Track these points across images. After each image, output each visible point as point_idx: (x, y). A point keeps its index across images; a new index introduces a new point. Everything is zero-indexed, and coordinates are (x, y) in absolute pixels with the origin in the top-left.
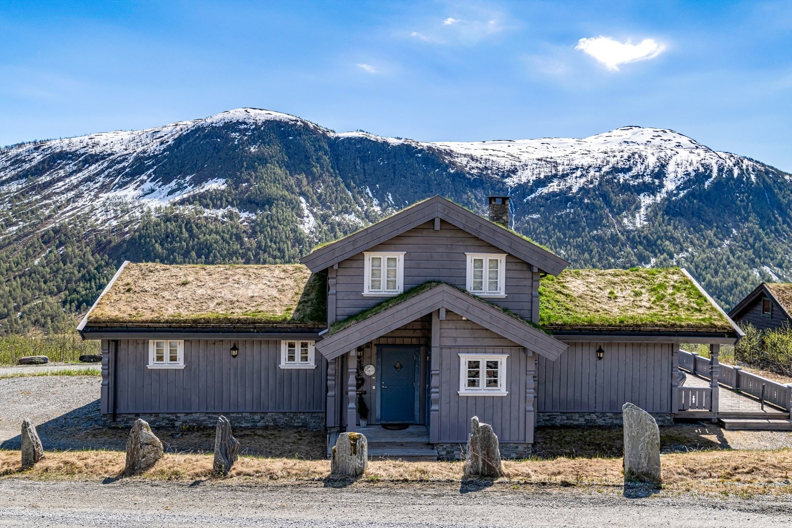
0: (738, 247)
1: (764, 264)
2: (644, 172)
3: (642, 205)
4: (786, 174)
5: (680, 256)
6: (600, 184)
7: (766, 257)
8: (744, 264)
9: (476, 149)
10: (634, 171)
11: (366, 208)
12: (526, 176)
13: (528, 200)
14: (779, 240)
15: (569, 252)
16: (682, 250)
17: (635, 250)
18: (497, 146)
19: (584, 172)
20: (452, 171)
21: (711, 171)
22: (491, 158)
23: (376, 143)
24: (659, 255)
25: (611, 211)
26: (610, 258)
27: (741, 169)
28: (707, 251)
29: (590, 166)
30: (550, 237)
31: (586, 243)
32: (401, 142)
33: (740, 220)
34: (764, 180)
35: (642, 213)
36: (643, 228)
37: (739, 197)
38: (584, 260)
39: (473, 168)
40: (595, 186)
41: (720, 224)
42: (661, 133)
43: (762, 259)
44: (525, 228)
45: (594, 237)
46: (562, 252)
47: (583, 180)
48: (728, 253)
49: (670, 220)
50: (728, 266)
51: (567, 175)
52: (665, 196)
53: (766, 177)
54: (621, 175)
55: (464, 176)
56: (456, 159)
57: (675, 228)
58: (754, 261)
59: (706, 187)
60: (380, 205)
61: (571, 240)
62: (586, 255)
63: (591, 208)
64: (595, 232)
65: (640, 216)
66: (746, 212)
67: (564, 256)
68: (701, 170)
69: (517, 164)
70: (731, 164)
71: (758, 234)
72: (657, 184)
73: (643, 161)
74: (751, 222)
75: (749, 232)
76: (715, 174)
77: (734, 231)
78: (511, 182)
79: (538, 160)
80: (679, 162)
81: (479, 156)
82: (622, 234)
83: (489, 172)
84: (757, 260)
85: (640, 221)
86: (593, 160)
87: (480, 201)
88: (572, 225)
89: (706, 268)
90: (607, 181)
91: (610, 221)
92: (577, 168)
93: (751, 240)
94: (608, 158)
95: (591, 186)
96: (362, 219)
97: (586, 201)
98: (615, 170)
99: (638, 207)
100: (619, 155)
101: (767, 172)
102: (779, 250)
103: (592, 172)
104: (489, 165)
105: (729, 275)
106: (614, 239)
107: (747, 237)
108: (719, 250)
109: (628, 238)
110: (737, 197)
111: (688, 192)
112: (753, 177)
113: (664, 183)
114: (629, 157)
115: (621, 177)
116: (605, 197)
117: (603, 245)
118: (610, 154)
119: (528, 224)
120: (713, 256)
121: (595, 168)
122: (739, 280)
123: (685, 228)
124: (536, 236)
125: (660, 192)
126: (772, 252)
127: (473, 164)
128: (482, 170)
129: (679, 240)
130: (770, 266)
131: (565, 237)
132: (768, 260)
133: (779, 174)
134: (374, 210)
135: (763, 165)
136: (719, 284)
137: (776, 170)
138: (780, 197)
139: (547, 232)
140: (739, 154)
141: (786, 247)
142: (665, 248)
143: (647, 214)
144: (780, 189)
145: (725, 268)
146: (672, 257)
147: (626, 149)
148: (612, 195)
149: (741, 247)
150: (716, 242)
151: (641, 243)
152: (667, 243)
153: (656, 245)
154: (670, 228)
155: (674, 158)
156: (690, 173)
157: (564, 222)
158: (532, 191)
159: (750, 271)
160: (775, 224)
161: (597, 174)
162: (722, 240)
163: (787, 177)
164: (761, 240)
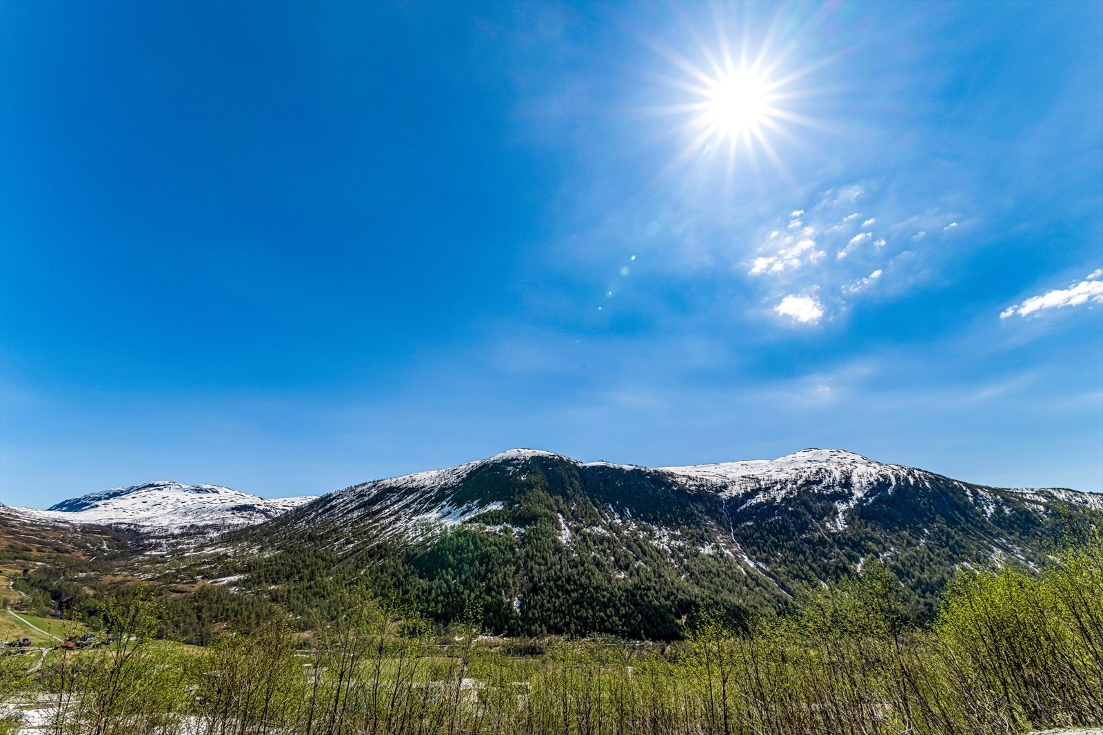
0: (934, 545)
1: (963, 560)
2: (833, 483)
3: (839, 510)
4: (954, 481)
5: (885, 555)
6: (799, 494)
7: (962, 554)
8: (945, 560)
9: (691, 471)
10: (825, 483)
11: (609, 521)
12: (736, 490)
13: (741, 510)
14: (969, 537)
15: (786, 554)
16: (885, 549)
17: (843, 551)
18: (707, 469)
19: (783, 485)
20: (675, 489)
21: (890, 480)
22: (704, 477)
23: (614, 469)
24: (866, 554)
25: (814, 517)
26: (823, 559)
27: (914, 477)
28: (908, 549)
29: (787, 480)
30: (766, 541)
31: (798, 546)
32: (633, 467)
33: (929, 521)
34: (937, 485)
35: (841, 518)
36: (845, 530)
37: (921, 501)
38: (800, 561)
39: (691, 486)
40: (795, 496)
41: (912, 525)
42: (836, 453)
43: (960, 555)
44: (743, 534)
45: (804, 540)
46: (779, 554)
47: (784, 492)
48: (928, 551)
49: (866, 523)
50: (931, 563)
51: (769, 488)
52: (857, 502)
53: (938, 483)
54: (815, 487)
55: (686, 492)
56: (677, 479)
57: (874, 530)
58: (953, 557)
59: (890, 493)
60: (621, 518)
61: (785, 543)
62: (801, 557)
63: (795, 514)
64: (804, 536)
65: (839, 520)
66: (931, 514)
67: (782, 558)
68: (881, 479)
69: (727, 481)
70: (905, 474)
71: (949, 533)
72: (847, 492)
73: (830, 474)
74: (939, 522)
75: (940, 531)
76: (894, 483)
77: (926, 531)
78: (724, 495)
79: (743, 477)
80: (860, 474)
81: (694, 476)
82: (829, 537)
83: (705, 488)
85: (841, 525)
86: (787, 475)
87: (701, 512)
88: (783, 530)
89: (912, 565)
90: (804, 491)
91: (815, 526)
92: (776, 483)
93: (944, 538)
94: (800, 474)
95: (792, 496)
96: (608, 530)
97: (790, 509)
98: (808, 483)
99: (836, 513)
100: (808, 471)
101: (938, 480)
102: (973, 547)
103: (790, 486)
104: (703, 482)
105: (935, 572)
106: (822, 542)
107: (939, 535)
108: (918, 548)
109: (834, 539)
111: (876, 498)
112: (927, 484)
113: (853, 491)
114: (817, 472)
115: (816, 489)
116: (805, 504)
117: (814, 547)
118: (800, 470)
119: (745, 530)
120: (914, 554)
121: (791, 482)
122: (946, 576)
123: (882, 530)
124: (754, 541)
125: (851, 499)
126: (966, 549)
127: (691, 482)
128: (699, 486)
129: (880, 540)
130: (968, 562)
131: (779, 541)
132: (967, 557)
133: (948, 481)
134: (616, 523)
135: (932, 474)
136: (928, 581)
137: (944, 477)
138: (956, 499)
139: (762, 537)
140: (909, 465)
141: (976, 543)
142: (870, 548)
143: (845, 519)
144: (954, 493)
145: (929, 565)
146: (878, 557)
147: (812, 467)
148: (811, 503)
150: (914, 541)
151: (847, 544)
152: (870, 543)
153: (860, 545)
154: (869, 529)
155: (855, 471)
156: (873, 483)
157: (776, 528)
158: (743, 502)
159: (953, 567)
160: (960, 524)
161: (794, 486)
162: (917, 539)
163: (956, 483)
164: (953, 538)
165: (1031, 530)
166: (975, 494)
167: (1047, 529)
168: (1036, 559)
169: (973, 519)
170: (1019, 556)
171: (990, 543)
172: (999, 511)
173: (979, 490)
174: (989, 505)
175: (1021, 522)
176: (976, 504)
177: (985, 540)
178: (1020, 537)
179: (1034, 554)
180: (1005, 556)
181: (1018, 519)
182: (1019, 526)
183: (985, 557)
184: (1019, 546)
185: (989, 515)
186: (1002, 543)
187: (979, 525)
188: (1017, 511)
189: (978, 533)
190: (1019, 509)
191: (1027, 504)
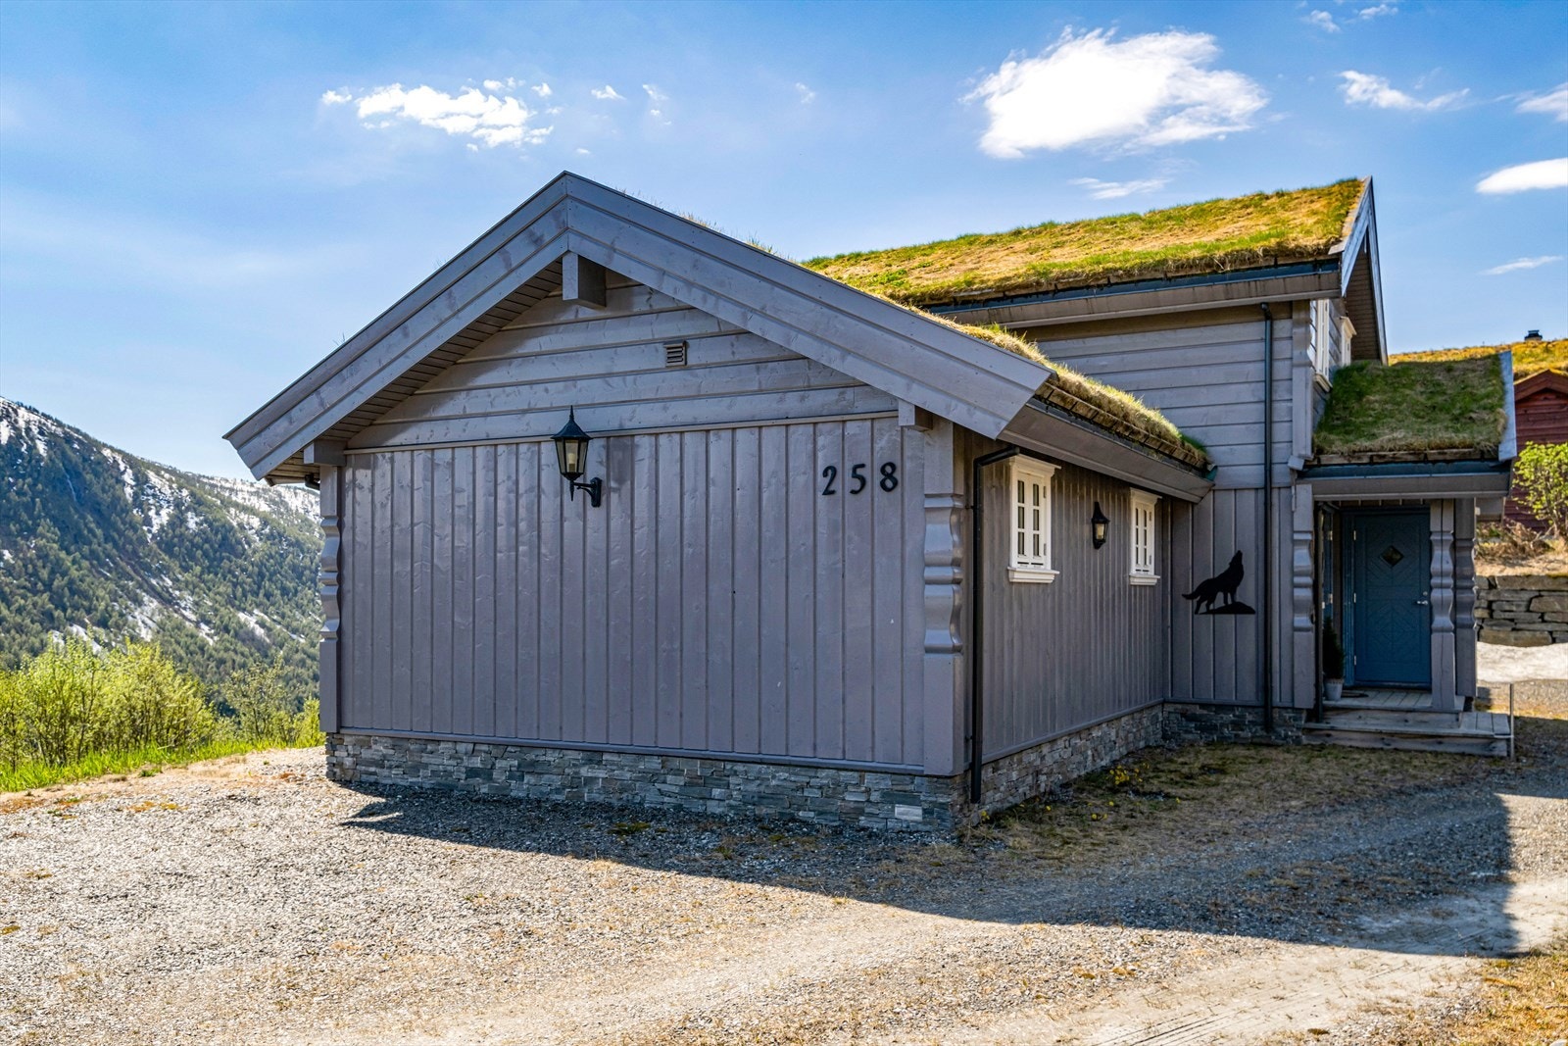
0: (18, 587)
1: (72, 621)
4: (105, 445)
7: (76, 608)
8: (33, 622)
14: (100, 573)
27: (14, 427)
33: (20, 533)
34: (64, 453)
37: (15, 484)
43: (69, 611)
53: (67, 447)
58: (51, 615)
66: (31, 517)
71: (58, 562)
74: (43, 536)
75: (39, 557)
77: (7, 555)
84: (57, 613)
93: (44, 574)
101: (69, 439)
102: (101, 593)
107: (34, 566)
110: (10, 485)
112: (41, 447)
126: (86, 597)
130: (84, 626)
132: (82, 613)
133: (90, 445)
135: (60, 424)
137: (86, 436)
138: (96, 489)
141: (112, 586)
144: (97, 475)
149: (24, 587)
159: (45, 636)
160: (90, 543)
163: (107, 453)
164: (64, 574)
165: (225, 564)
166: (141, 481)
167: (252, 564)
168: (216, 621)
169: (121, 534)
170: (187, 613)
171: (140, 587)
172: (178, 521)
173: (151, 474)
174: (161, 507)
175: (212, 546)
176: (138, 502)
177: (132, 579)
178: (200, 577)
179: (216, 610)
180: (161, 612)
181: (206, 541)
182: (205, 554)
183: (121, 615)
184: (192, 593)
185: (155, 530)
186: (163, 587)
187: (129, 547)
188: (210, 525)
189: (123, 564)
190: (215, 520)
191: (233, 511)
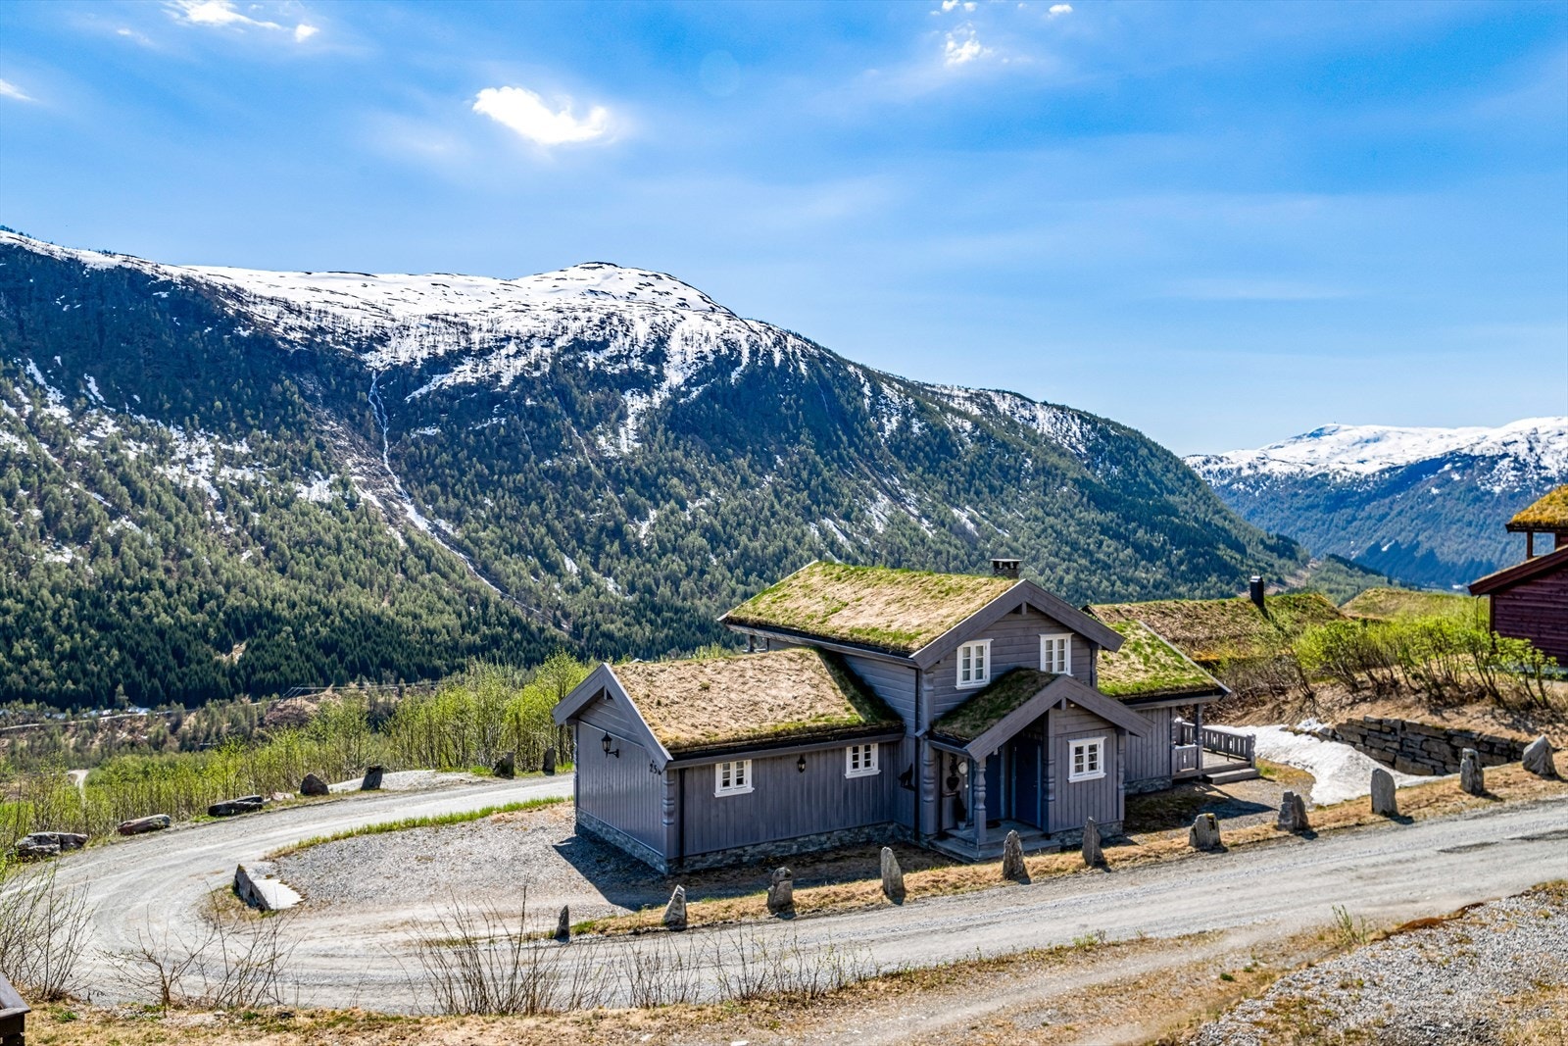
0: (786, 486)
1: (825, 514)
2: (630, 351)
3: (630, 411)
4: (850, 362)
5: (697, 505)
6: (553, 371)
7: (827, 503)
8: (796, 515)
9: (294, 287)
10: (613, 349)
11: (28, 409)
12: (407, 350)
13: (414, 399)
14: (845, 473)
15: (502, 502)
16: (699, 493)
17: (621, 496)
18: (339, 284)
19: (523, 347)
20: (245, 334)
21: (740, 353)
22: (330, 309)
23: (49, 259)
24: (662, 503)
25: (576, 423)
26: (577, 512)
27: (784, 351)
28: (739, 494)
29: (533, 336)
30: (463, 473)
31: (533, 484)
32: (117, 261)
33: (787, 441)
34: (819, 371)
35: (630, 427)
36: (633, 454)
37: (784, 400)
38: (531, 517)
39: (291, 329)
40: (544, 375)
41: (758, 447)
42: (652, 280)
43: (822, 506)
44: (411, 456)
45: (546, 472)
46: (487, 501)
47: (521, 362)
48: (772, 497)
49: (677, 439)
50: (772, 520)
51: (490, 350)
52: (668, 395)
53: (821, 365)
54: (590, 355)
55: (274, 344)
56: (252, 308)
57: (687, 454)
58: (810, 510)
59: (733, 381)
60: (67, 403)
61: (504, 479)
62: (534, 507)
63: (540, 416)
64: (548, 462)
65: (627, 432)
66: (795, 427)
67: (492, 509)
68: (724, 351)
69: (388, 324)
70: (770, 344)
71: (815, 464)
72: (653, 373)
73: (628, 330)
74: (804, 443)
75: (801, 461)
76: (745, 360)
77: (779, 460)
78: (377, 360)
79: (430, 318)
80: (687, 335)
81: (303, 304)
82: (598, 466)
83: (329, 338)
84: (814, 508)
85: (624, 442)
86: (536, 323)
87: (312, 398)
88: (505, 449)
89: (739, 525)
90: (565, 365)
91: (575, 441)
92: (508, 339)
93: (805, 475)
94: (565, 322)
95: (537, 374)
96: (22, 435)
97: (529, 402)
98: (579, 345)
99: (623, 416)
100: (584, 316)
101: (823, 359)
102: (846, 491)
103: (537, 348)
104: (326, 323)
105: (775, 536)
106: (583, 476)
107: (798, 469)
108: (757, 491)
109: (608, 472)
110: (782, 400)
111: (705, 389)
112: (803, 367)
113: (665, 371)
114: (602, 322)
115: (591, 359)
116: (562, 393)
117: (565, 487)
118: (567, 313)
119: (417, 446)
120: (749, 503)
121: (541, 339)
122: (791, 543)
123: (703, 455)
124: (435, 472)
125: (658, 388)
126: (835, 495)
127: (292, 320)
128: (313, 333)
129: (695, 476)
130: (833, 518)
131: (493, 473)
132: (831, 508)
133: (840, 363)
134: (51, 417)
135: (816, 347)
136: (760, 553)
137: (835, 355)
138: (843, 400)
139: (455, 463)
140: (781, 325)
141: (854, 485)
142: (672, 491)
143: (638, 428)
144: (843, 388)
145: (768, 525)
146: (683, 508)
147: (594, 306)
148: (576, 392)
149: (790, 486)
150: (753, 478)
151: (631, 482)
152: (675, 481)
153: (656, 486)
154: (679, 454)
155: (679, 327)
156: (706, 356)
157: (489, 444)
158: (422, 381)
159: (805, 527)
160: (838, 448)
161: (547, 351)
162: (761, 475)
163: (851, 369)
164: (819, 475)
165: (943, 464)
166: (877, 391)
167: (965, 464)
168: (935, 516)
169: (861, 439)
170: (911, 509)
171: (875, 486)
172: (905, 426)
173: (884, 386)
174: (892, 414)
175: (932, 449)
176: (875, 413)
177: (869, 479)
178: (921, 477)
179: (935, 506)
180: (891, 508)
181: (928, 444)
182: (926, 456)
183: (861, 510)
184: (916, 491)
185: (887, 435)
186: (893, 486)
187: (867, 451)
188: (931, 430)
189: (862, 465)
190: (935, 425)
191: (949, 416)
